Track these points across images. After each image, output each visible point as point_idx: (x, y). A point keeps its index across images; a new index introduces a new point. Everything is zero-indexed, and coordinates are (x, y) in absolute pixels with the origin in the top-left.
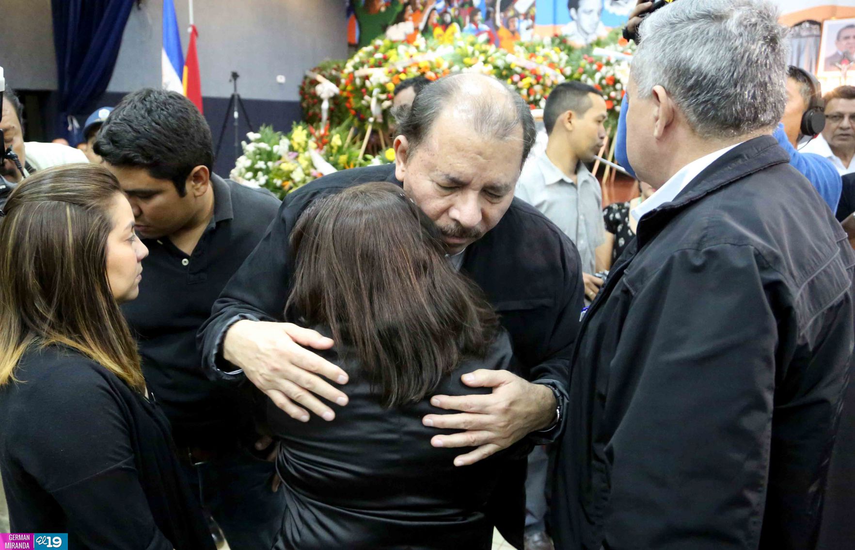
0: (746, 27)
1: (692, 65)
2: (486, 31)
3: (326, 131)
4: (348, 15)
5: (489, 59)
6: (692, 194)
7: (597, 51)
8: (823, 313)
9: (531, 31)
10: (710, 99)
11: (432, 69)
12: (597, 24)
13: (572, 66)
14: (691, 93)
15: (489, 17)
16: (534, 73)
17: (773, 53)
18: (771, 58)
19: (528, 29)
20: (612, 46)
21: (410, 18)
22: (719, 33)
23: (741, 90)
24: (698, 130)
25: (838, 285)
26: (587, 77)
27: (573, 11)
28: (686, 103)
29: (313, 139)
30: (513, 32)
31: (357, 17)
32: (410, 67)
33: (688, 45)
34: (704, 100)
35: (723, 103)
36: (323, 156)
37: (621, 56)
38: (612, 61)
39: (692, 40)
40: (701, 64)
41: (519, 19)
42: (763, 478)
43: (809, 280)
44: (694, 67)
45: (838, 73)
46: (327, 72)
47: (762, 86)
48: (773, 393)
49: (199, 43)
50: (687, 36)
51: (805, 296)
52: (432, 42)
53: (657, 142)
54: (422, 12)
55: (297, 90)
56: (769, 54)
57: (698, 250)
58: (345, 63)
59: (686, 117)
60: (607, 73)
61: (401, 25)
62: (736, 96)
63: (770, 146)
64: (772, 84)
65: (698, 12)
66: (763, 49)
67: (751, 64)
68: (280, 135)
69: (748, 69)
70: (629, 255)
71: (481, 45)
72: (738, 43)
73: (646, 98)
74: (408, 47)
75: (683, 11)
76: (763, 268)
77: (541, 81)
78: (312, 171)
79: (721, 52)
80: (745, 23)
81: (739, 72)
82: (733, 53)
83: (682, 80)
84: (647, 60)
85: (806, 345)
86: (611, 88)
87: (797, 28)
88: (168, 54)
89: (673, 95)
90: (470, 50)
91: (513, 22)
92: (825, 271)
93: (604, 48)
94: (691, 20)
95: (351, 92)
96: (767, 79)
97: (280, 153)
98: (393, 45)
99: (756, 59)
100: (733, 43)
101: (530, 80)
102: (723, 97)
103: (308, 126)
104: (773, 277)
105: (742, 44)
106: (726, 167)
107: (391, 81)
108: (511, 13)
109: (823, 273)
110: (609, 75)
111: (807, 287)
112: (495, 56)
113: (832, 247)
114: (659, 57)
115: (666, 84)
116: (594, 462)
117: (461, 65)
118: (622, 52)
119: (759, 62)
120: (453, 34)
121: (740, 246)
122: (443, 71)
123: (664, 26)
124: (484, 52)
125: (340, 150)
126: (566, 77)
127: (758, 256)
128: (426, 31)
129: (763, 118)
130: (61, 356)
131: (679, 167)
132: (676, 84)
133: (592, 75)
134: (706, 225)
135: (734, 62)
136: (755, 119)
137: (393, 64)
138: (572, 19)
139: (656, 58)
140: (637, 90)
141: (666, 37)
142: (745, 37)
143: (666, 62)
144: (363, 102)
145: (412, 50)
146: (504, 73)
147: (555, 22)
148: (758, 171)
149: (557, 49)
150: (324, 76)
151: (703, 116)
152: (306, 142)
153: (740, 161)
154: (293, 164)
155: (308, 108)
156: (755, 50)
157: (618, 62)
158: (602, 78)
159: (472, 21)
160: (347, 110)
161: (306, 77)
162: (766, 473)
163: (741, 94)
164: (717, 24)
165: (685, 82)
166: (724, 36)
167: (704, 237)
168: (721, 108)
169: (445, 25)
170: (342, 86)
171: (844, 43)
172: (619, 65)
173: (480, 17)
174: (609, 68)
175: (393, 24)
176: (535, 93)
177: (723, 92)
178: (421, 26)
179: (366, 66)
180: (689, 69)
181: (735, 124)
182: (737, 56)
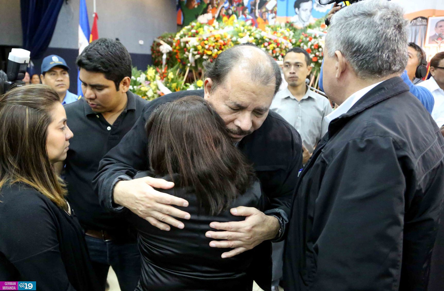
0: (384, 20)
1: (355, 40)
2: (250, 19)
3: (165, 70)
4: (177, 9)
5: (252, 34)
6: (358, 109)
7: (309, 31)
8: (430, 172)
9: (274, 20)
10: (365, 58)
11: (221, 39)
12: (309, 17)
13: (296, 38)
14: (355, 55)
15: (252, 12)
16: (275, 41)
17: (400, 34)
18: (398, 37)
19: (272, 18)
20: (317, 28)
21: (211, 11)
22: (370, 23)
23: (381, 54)
24: (359, 74)
25: (437, 157)
26: (304, 44)
27: (297, 9)
28: (352, 60)
29: (158, 74)
30: (265, 20)
31: (182, 10)
32: (210, 37)
33: (353, 29)
34: (361, 59)
35: (371, 61)
36: (163, 83)
37: (322, 33)
38: (317, 36)
39: (355, 27)
40: (360, 40)
41: (268, 13)
42: (398, 261)
43: (422, 154)
44: (356, 41)
45: (436, 45)
46: (166, 39)
47: (393, 52)
48: (404, 216)
49: (98, 22)
50: (353, 25)
51: (420, 163)
52: (222, 24)
53: (338, 81)
54: (217, 8)
55: (150, 48)
56: (397, 35)
57: (362, 139)
58: (176, 34)
59: (353, 68)
60: (314, 42)
61: (206, 15)
62: (378, 57)
63: (399, 83)
64: (399, 50)
65: (359, 12)
66: (394, 32)
67: (387, 40)
68: (141, 72)
69: (385, 42)
70: (325, 142)
71: (248, 26)
72: (380, 28)
73: (332, 57)
74: (209, 27)
75: (352, 11)
76: (397, 149)
77: (280, 46)
78: (158, 91)
79: (371, 33)
80: (384, 18)
81: (380, 44)
82: (377, 34)
83: (350, 48)
84: (332, 37)
85: (421, 190)
86: (317, 51)
87: (415, 21)
88: (82, 28)
89: (345, 56)
90: (242, 29)
91: (265, 14)
92: (430, 150)
93: (313, 29)
94: (355, 16)
95: (178, 50)
96: (396, 48)
97: (141, 81)
98: (201, 26)
99: (390, 37)
100: (377, 29)
101: (273, 45)
102: (372, 57)
103: (156, 68)
104: (402, 153)
105: (382, 29)
106: (376, 94)
107: (200, 44)
108: (264, 10)
109: (429, 151)
110: (316, 43)
111: (421, 158)
112: (255, 32)
113: (433, 137)
114: (339, 35)
115: (342, 50)
116: (307, 252)
117: (237, 37)
118: (323, 31)
119: (391, 39)
120: (233, 20)
121: (385, 137)
122: (228, 40)
123: (341, 19)
124: (250, 30)
125: (173, 81)
126: (293, 44)
127: (395, 142)
128: (219, 18)
129: (394, 68)
130: (21, 189)
131: (350, 94)
132: (347, 50)
133: (306, 43)
134: (365, 126)
135: (377, 39)
136: (390, 69)
137: (201, 36)
138: (296, 14)
139: (337, 36)
140: (328, 53)
141: (342, 25)
142: (384, 25)
143: (342, 38)
144: (185, 55)
145: (211, 28)
146: (260, 41)
147: (287, 15)
148: (393, 96)
149: (288, 29)
150: (164, 41)
151: (361, 67)
152: (155, 76)
153: (383, 91)
154: (147, 88)
155: (156, 58)
156: (389, 32)
157: (320, 37)
158: (312, 45)
159: (243, 14)
160: (176, 59)
161: (154, 42)
162: (400, 259)
163: (381, 56)
164: (368, 18)
165: (351, 49)
166: (372, 25)
167: (365, 132)
168: (370, 63)
169: (229, 16)
170: (174, 47)
171: (439, 29)
172: (321, 38)
173: (247, 11)
174: (315, 40)
175: (201, 14)
176: (276, 52)
177: (372, 55)
178: (216, 16)
179: (187, 36)
180: (353, 42)
181: (379, 72)
182: (379, 36)
